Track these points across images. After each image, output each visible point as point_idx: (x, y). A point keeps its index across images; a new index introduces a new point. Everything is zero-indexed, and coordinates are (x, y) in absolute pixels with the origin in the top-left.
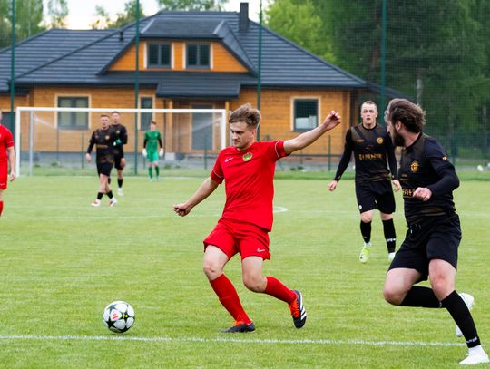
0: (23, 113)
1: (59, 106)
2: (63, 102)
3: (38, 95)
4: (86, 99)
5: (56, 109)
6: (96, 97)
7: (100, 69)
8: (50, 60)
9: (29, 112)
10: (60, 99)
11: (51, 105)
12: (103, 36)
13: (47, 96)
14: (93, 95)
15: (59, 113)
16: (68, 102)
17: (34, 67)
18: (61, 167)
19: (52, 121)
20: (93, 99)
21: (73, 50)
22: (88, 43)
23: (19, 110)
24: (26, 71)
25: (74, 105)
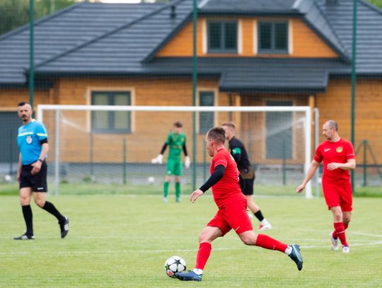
0: (45, 112)
1: (93, 103)
2: (98, 98)
3: (65, 89)
4: (128, 94)
5: (89, 107)
6: (141, 91)
7: (146, 55)
8: (80, 43)
9: (54, 112)
10: (94, 94)
11: (83, 102)
12: (149, 12)
13: (78, 91)
14: (136, 89)
15: (93, 113)
16: (104, 98)
17: (59, 52)
18: (95, 182)
19: (84, 123)
20: (137, 94)
21: (110, 30)
22: (130, 20)
23: (41, 108)
24: (48, 57)
25: (112, 103)
